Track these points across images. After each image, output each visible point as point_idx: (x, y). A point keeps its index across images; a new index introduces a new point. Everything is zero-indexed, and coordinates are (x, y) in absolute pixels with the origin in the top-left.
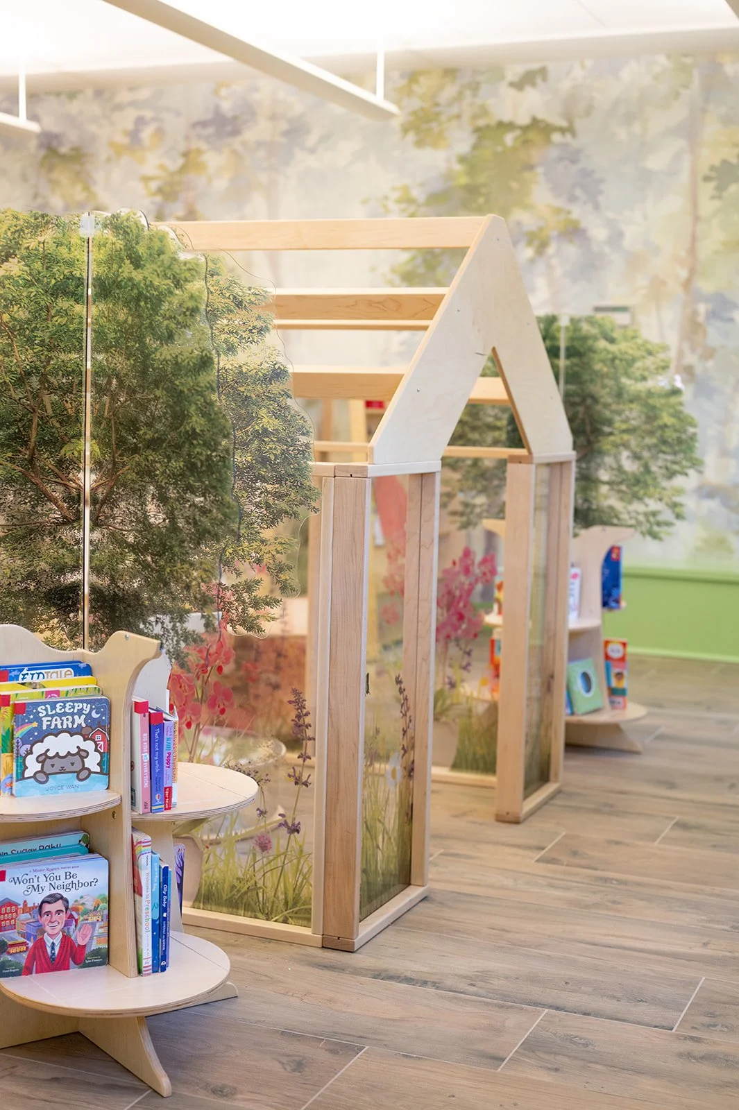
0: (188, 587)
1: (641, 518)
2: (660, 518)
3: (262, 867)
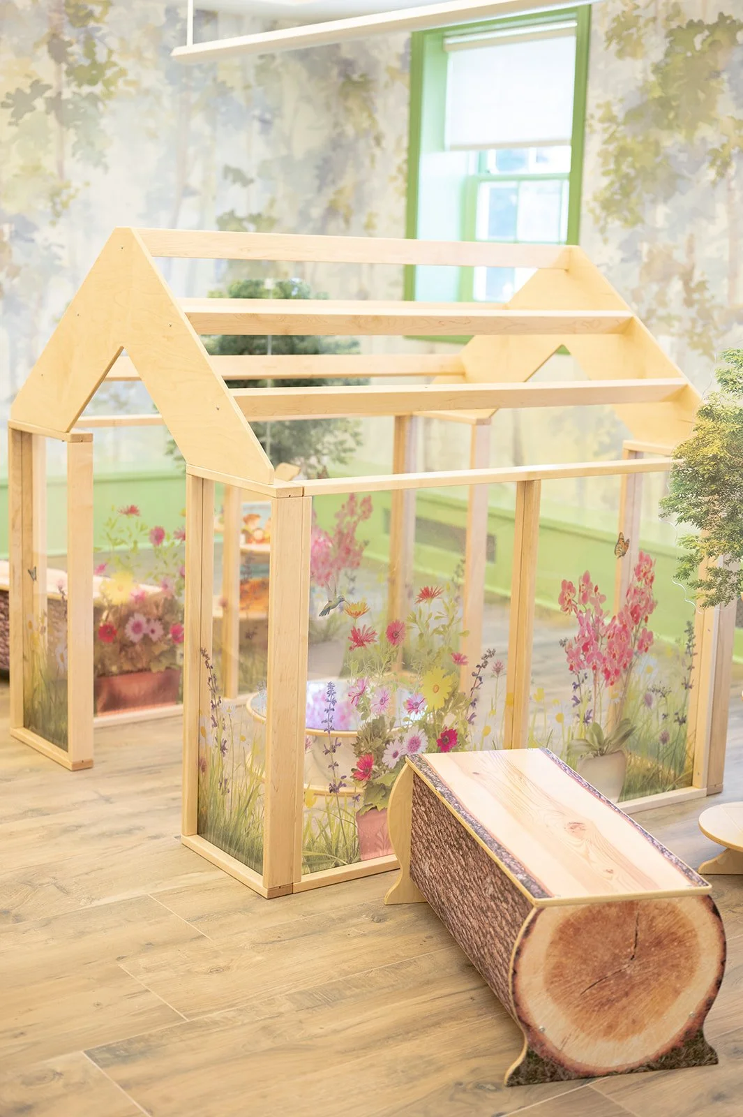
1: (332, 447)
2: (347, 445)
3: (662, 756)
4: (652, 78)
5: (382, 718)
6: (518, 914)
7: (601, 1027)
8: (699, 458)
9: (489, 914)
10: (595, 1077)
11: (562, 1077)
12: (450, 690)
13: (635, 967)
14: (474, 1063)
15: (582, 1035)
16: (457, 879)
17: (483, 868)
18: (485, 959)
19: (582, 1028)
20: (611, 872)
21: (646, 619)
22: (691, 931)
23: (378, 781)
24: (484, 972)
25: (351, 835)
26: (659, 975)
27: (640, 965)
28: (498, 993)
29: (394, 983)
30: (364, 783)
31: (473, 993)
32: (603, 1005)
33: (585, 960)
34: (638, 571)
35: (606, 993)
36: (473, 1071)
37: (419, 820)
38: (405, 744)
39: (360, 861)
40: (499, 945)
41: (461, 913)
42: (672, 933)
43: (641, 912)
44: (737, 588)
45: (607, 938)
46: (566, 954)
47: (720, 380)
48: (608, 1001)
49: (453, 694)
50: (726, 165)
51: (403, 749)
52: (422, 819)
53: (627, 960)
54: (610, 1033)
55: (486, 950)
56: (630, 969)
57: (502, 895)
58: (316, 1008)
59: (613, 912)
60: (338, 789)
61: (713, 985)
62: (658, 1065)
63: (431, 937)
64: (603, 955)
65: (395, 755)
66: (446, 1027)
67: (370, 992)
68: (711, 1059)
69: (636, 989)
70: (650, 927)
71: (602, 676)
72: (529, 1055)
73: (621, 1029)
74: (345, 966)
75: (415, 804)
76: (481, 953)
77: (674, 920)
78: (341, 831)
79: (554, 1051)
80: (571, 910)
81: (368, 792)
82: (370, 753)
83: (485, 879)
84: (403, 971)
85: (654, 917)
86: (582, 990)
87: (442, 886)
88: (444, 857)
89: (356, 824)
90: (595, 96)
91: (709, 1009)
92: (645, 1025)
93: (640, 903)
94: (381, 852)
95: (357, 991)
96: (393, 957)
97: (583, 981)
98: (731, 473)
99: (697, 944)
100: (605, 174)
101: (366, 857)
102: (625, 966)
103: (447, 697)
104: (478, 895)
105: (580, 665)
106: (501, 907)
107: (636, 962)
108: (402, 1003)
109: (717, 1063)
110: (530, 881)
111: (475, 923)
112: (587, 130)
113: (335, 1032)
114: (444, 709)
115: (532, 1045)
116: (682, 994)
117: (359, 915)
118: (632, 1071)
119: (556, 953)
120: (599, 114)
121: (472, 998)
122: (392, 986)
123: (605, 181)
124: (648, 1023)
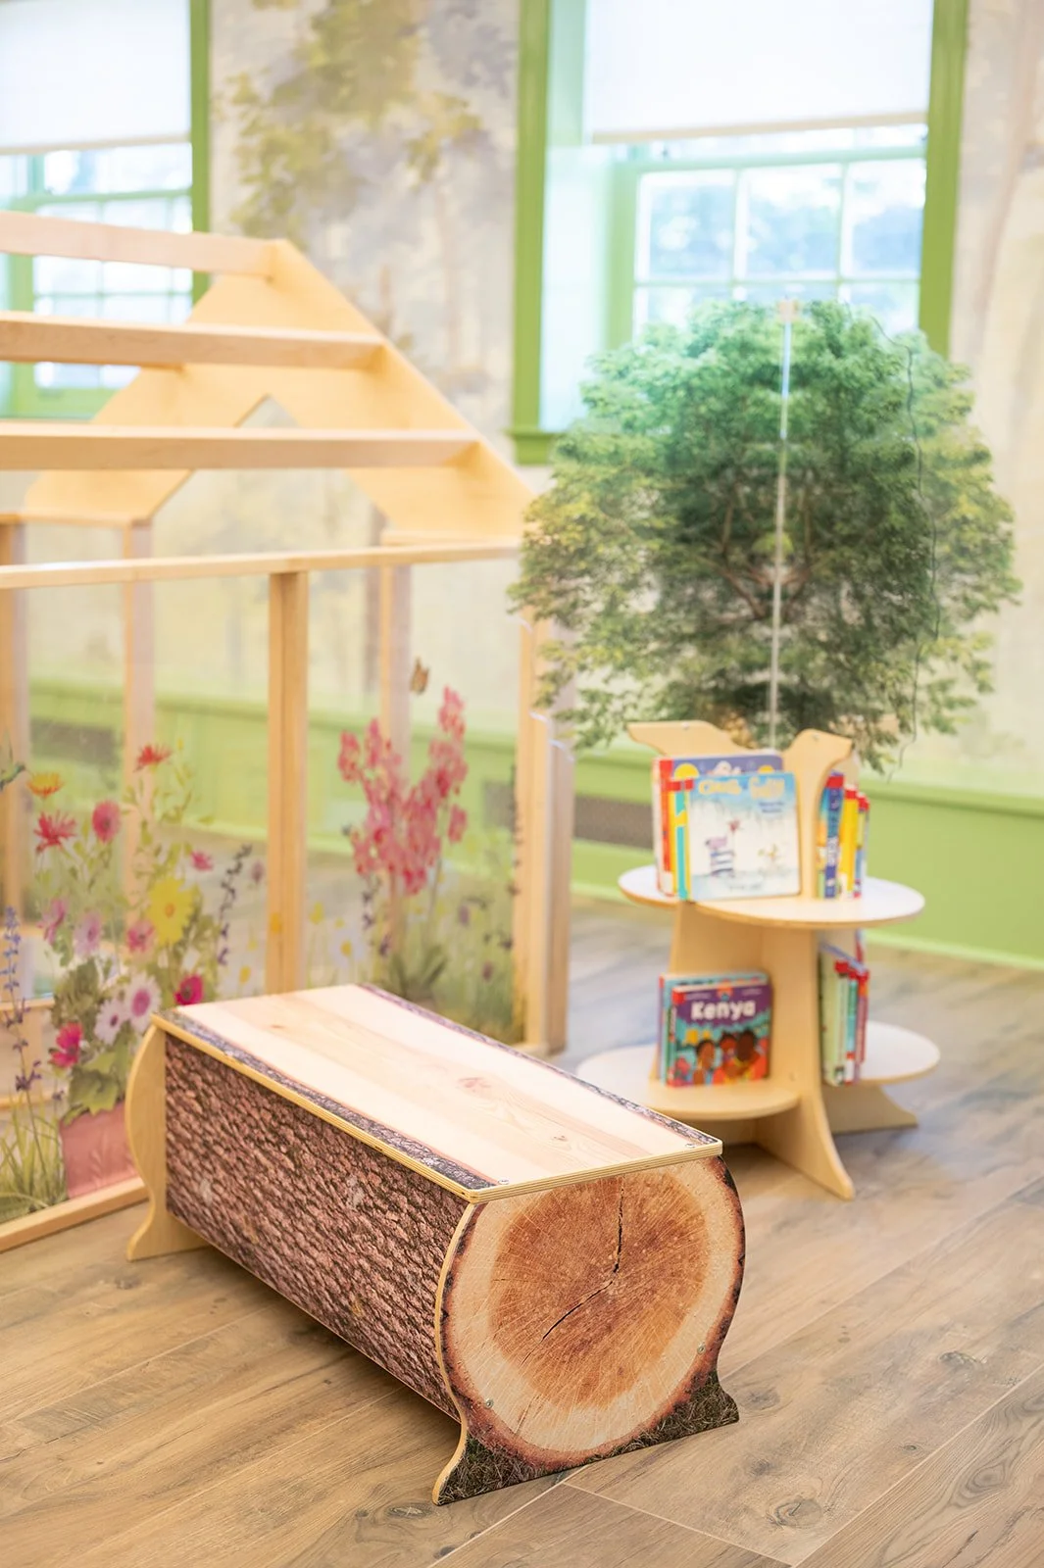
0: (883, 687)
4: (312, 37)
5: (91, 963)
6: (423, 1226)
7: (575, 1387)
8: (560, 521)
9: (356, 1237)
10: (568, 1469)
11: (521, 1476)
12: (190, 911)
13: (620, 1283)
14: (372, 1478)
15: (548, 1404)
16: (278, 1193)
17: (337, 1164)
18: (350, 1312)
19: (547, 1392)
20: (562, 1139)
21: (457, 791)
22: (696, 1216)
23: (90, 1066)
24: (350, 1334)
25: (52, 1157)
26: (654, 1292)
27: (627, 1278)
28: (385, 1362)
29: (192, 1376)
30: (68, 1071)
31: (324, 1374)
32: (576, 1350)
33: (549, 1281)
34: (443, 716)
35: (580, 1330)
36: (376, 1490)
37: (184, 1115)
38: (129, 1002)
39: (67, 1199)
40: (382, 1284)
41: (290, 1247)
42: (670, 1223)
43: (626, 1194)
44: (622, 718)
45: (578, 1242)
46: (520, 1275)
47: (587, 400)
48: (583, 1343)
49: (194, 918)
50: (431, 162)
51: (124, 1010)
52: (191, 1112)
53: (608, 1274)
54: (587, 1395)
55: (353, 1298)
56: (614, 1288)
57: (386, 1200)
58: (78, 1433)
59: (586, 1196)
60: (29, 1083)
61: (728, 1299)
62: (656, 1436)
63: (223, 1300)
64: (573, 1269)
65: (114, 1021)
66: (304, 1430)
67: (159, 1396)
68: (728, 1415)
69: (621, 1318)
70: (639, 1216)
71: (401, 881)
72: (471, 1448)
73: (602, 1386)
74: (97, 1362)
75: (171, 1090)
76: (341, 1304)
77: (673, 1200)
78: (37, 1152)
79: (506, 1435)
80: (525, 1201)
81: (75, 1087)
82: (76, 1022)
83: (343, 1181)
84: (200, 1356)
85: (644, 1200)
86: (546, 1331)
87: (244, 1213)
88: (244, 1164)
89: (60, 1140)
90: (223, 67)
91: (724, 1337)
92: (636, 1375)
93: (624, 1180)
94: (98, 1182)
95: (136, 1397)
96: (174, 1337)
97: (546, 1316)
98: (606, 543)
99: (706, 1236)
100: (248, 180)
101: (77, 1191)
102: (607, 1283)
103: (186, 923)
104: (329, 1211)
105: (370, 863)
106: (384, 1221)
107: (621, 1275)
108: (216, 1405)
109: (737, 1419)
110: (446, 1166)
111: (323, 1259)
112: (214, 117)
113: (126, 1465)
114: (182, 943)
115: (474, 1431)
116: (687, 1318)
117: (91, 1282)
118: (620, 1451)
119: (505, 1274)
120: (231, 91)
121: (326, 1381)
122: (192, 1381)
123: (246, 193)
124: (640, 1370)
